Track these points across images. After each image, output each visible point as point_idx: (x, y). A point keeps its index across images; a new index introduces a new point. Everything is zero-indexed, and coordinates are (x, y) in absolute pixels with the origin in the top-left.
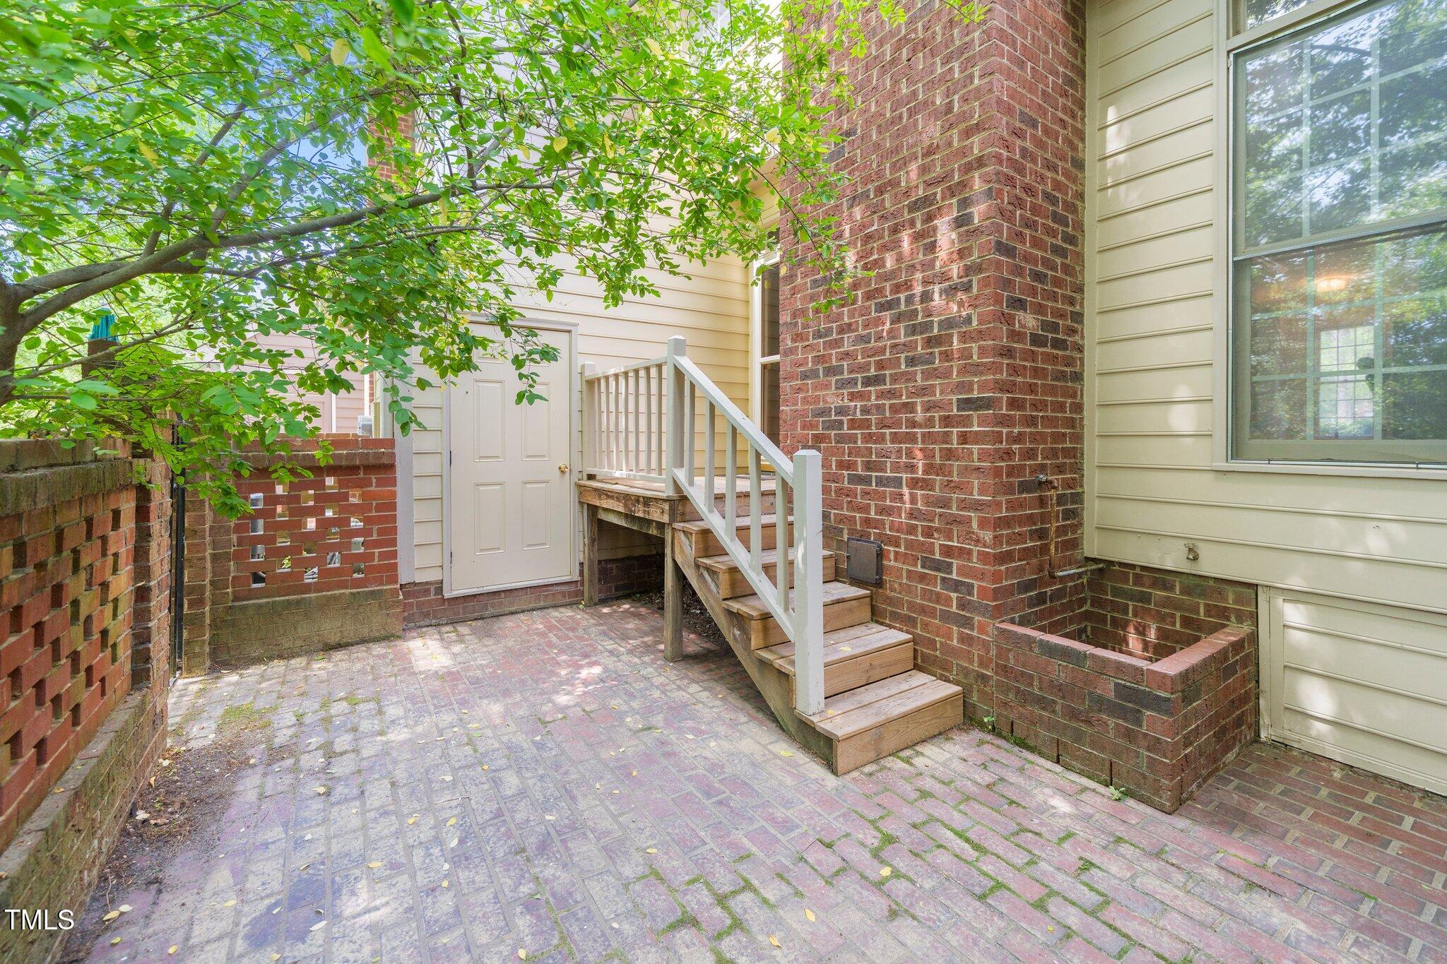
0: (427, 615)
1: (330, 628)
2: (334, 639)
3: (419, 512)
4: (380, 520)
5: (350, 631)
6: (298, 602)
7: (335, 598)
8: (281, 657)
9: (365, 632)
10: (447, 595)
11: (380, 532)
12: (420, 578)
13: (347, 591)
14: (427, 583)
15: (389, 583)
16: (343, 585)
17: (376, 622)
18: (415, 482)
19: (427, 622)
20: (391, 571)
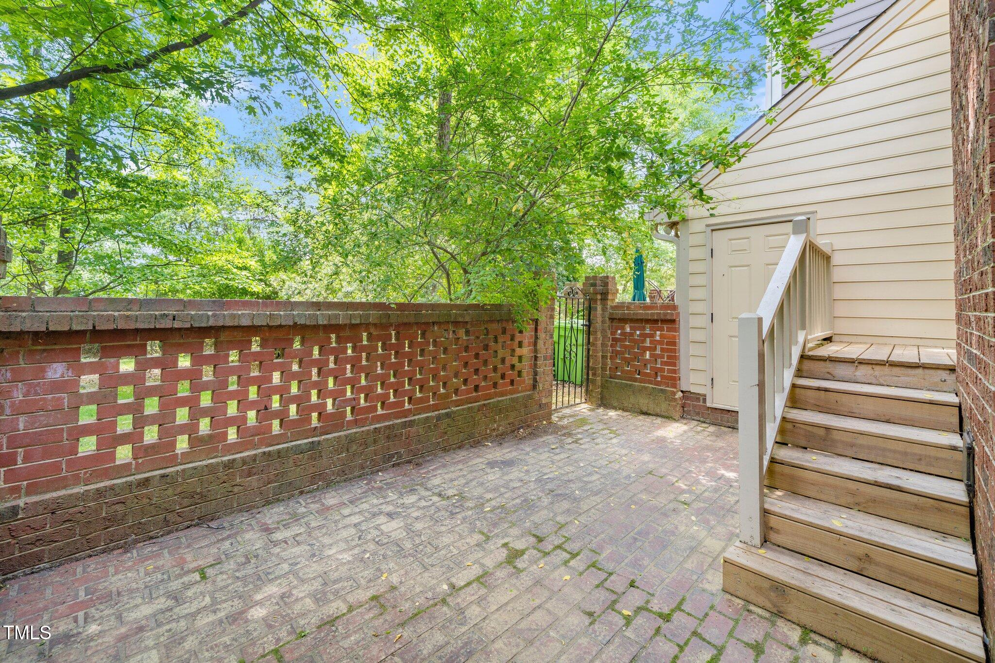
0: (698, 414)
1: (644, 402)
2: (645, 409)
3: (693, 350)
4: (668, 350)
5: (652, 408)
6: (631, 385)
7: (646, 388)
8: (623, 410)
9: (658, 410)
10: (709, 404)
11: (668, 357)
12: (693, 389)
13: (651, 386)
14: (698, 394)
15: (672, 387)
16: (650, 382)
17: (663, 407)
18: (691, 331)
19: (698, 418)
20: (674, 380)
